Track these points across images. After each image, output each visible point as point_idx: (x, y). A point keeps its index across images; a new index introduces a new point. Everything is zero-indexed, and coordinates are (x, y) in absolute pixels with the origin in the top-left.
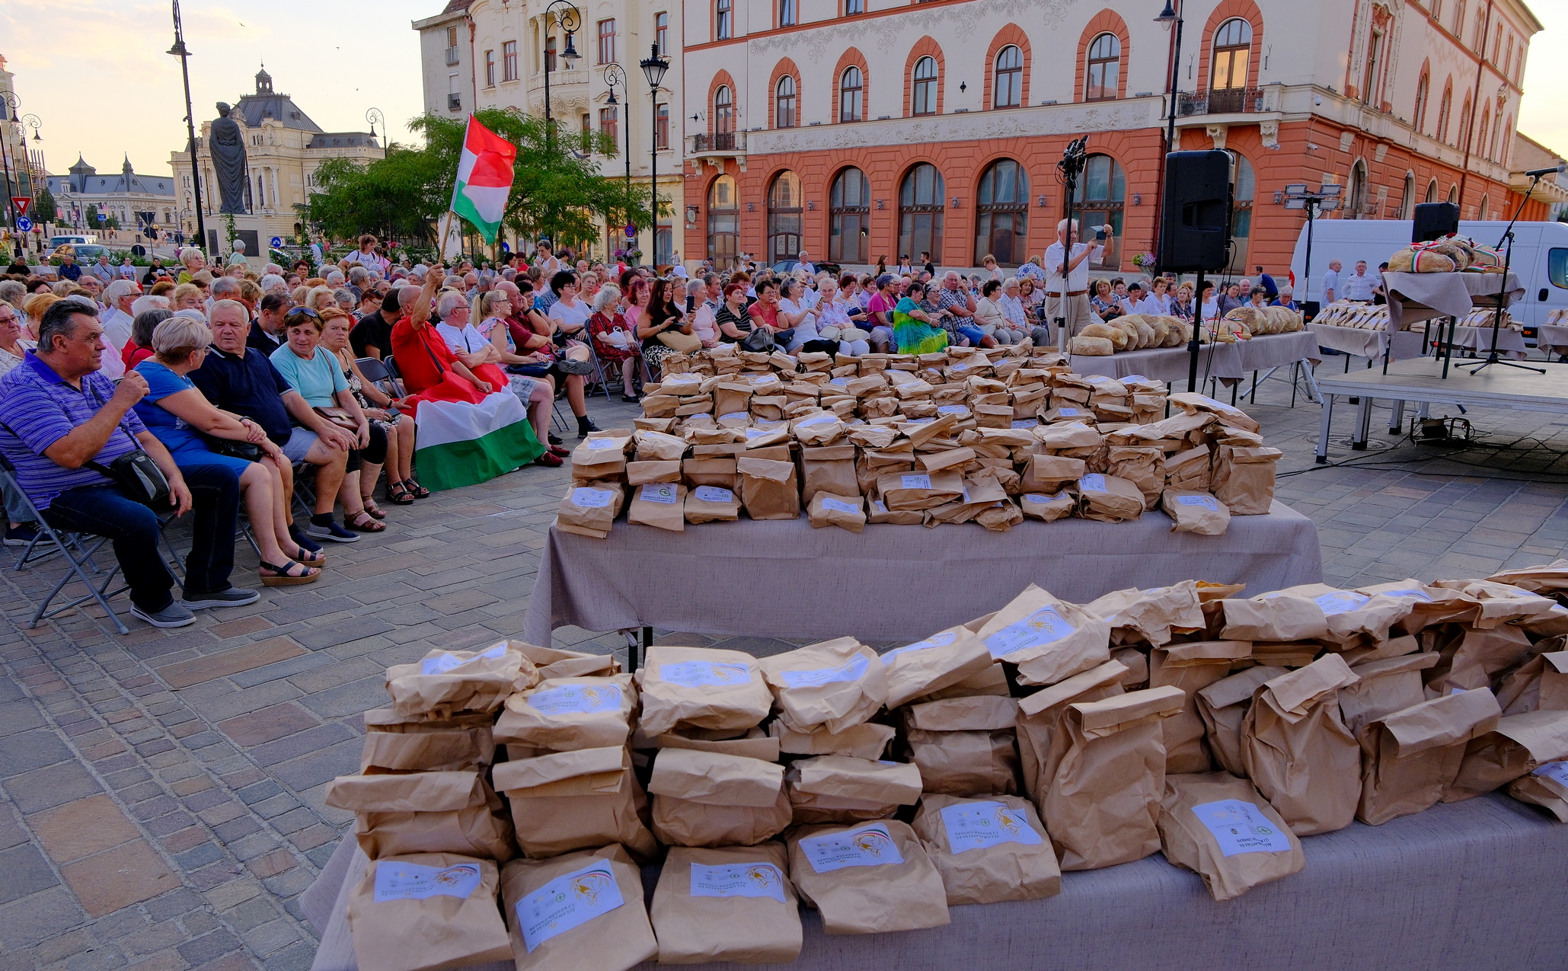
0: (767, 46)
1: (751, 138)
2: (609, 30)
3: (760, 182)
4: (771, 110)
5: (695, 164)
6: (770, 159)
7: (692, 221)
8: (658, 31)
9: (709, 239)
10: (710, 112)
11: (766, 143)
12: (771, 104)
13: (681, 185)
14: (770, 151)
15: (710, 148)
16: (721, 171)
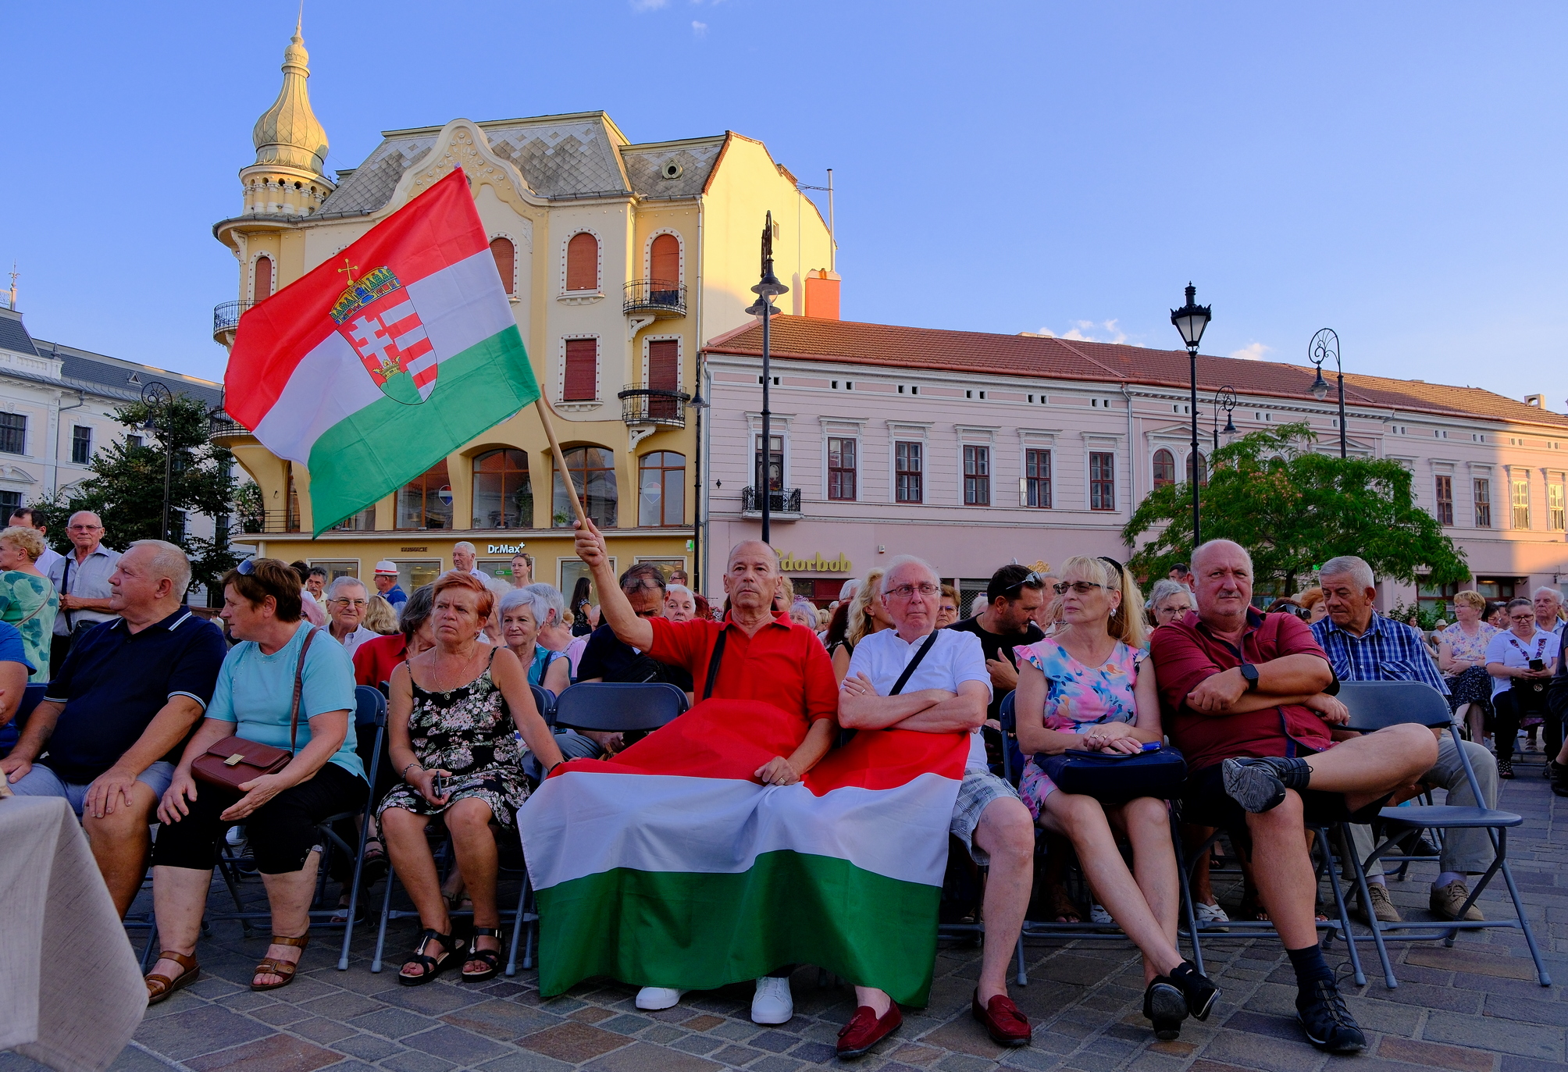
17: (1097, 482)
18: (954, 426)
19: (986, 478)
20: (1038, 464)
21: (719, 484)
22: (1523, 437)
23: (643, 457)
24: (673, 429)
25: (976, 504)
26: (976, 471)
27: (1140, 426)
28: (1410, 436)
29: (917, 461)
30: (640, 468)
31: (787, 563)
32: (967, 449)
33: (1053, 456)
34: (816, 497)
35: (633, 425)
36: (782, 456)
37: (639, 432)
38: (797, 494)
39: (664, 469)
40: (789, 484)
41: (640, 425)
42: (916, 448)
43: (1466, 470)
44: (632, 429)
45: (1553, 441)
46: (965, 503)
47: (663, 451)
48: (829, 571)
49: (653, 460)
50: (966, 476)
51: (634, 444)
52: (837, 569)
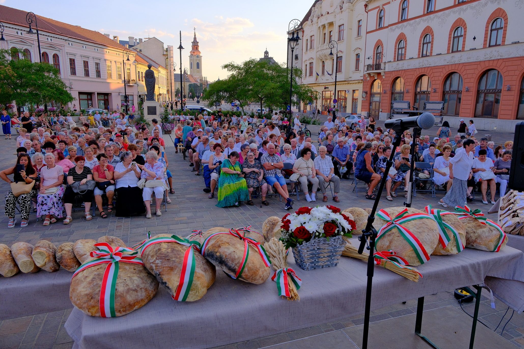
0: (395, 29)
1: (387, 65)
2: (342, 29)
3: (389, 82)
4: (395, 54)
5: (367, 76)
6: (393, 73)
7: (364, 97)
8: (359, 27)
9: (370, 104)
10: (374, 56)
11: (392, 66)
12: (395, 51)
13: (362, 84)
14: (393, 70)
15: (373, 69)
16: (376, 78)
22: (110, 51)
28: (74, 46)
43: (92, 60)
45: (118, 53)
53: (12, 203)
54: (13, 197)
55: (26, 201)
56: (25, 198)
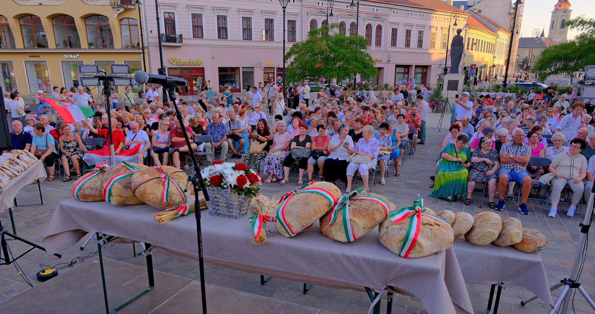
17: (290, 31)
18: (238, 9)
19: (251, 30)
20: (269, 24)
21: (151, 32)
22: (437, 15)
23: (121, 20)
24: (131, 9)
25: (247, 39)
26: (247, 27)
27: (306, 10)
28: (399, 15)
29: (225, 23)
30: (120, 25)
31: (180, 62)
32: (243, 18)
33: (275, 22)
34: (188, 37)
35: (115, 8)
36: (174, 21)
37: (118, 10)
38: (181, 36)
39: (130, 26)
40: (178, 32)
41: (118, 8)
42: (225, 18)
43: (416, 28)
44: (115, 9)
45: (447, 17)
46: (243, 39)
47: (128, 18)
48: (195, 65)
49: (125, 22)
50: (243, 29)
51: (116, 15)
52: (198, 64)
53: (248, 159)
54: (250, 155)
55: (256, 159)
56: (256, 156)
